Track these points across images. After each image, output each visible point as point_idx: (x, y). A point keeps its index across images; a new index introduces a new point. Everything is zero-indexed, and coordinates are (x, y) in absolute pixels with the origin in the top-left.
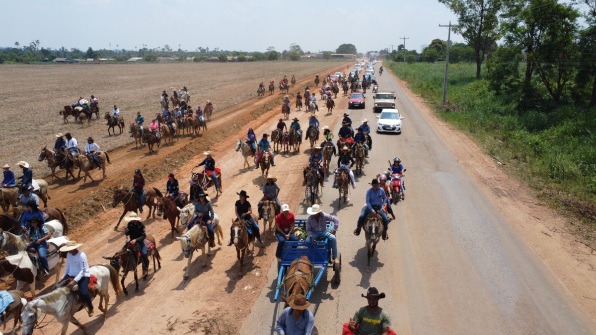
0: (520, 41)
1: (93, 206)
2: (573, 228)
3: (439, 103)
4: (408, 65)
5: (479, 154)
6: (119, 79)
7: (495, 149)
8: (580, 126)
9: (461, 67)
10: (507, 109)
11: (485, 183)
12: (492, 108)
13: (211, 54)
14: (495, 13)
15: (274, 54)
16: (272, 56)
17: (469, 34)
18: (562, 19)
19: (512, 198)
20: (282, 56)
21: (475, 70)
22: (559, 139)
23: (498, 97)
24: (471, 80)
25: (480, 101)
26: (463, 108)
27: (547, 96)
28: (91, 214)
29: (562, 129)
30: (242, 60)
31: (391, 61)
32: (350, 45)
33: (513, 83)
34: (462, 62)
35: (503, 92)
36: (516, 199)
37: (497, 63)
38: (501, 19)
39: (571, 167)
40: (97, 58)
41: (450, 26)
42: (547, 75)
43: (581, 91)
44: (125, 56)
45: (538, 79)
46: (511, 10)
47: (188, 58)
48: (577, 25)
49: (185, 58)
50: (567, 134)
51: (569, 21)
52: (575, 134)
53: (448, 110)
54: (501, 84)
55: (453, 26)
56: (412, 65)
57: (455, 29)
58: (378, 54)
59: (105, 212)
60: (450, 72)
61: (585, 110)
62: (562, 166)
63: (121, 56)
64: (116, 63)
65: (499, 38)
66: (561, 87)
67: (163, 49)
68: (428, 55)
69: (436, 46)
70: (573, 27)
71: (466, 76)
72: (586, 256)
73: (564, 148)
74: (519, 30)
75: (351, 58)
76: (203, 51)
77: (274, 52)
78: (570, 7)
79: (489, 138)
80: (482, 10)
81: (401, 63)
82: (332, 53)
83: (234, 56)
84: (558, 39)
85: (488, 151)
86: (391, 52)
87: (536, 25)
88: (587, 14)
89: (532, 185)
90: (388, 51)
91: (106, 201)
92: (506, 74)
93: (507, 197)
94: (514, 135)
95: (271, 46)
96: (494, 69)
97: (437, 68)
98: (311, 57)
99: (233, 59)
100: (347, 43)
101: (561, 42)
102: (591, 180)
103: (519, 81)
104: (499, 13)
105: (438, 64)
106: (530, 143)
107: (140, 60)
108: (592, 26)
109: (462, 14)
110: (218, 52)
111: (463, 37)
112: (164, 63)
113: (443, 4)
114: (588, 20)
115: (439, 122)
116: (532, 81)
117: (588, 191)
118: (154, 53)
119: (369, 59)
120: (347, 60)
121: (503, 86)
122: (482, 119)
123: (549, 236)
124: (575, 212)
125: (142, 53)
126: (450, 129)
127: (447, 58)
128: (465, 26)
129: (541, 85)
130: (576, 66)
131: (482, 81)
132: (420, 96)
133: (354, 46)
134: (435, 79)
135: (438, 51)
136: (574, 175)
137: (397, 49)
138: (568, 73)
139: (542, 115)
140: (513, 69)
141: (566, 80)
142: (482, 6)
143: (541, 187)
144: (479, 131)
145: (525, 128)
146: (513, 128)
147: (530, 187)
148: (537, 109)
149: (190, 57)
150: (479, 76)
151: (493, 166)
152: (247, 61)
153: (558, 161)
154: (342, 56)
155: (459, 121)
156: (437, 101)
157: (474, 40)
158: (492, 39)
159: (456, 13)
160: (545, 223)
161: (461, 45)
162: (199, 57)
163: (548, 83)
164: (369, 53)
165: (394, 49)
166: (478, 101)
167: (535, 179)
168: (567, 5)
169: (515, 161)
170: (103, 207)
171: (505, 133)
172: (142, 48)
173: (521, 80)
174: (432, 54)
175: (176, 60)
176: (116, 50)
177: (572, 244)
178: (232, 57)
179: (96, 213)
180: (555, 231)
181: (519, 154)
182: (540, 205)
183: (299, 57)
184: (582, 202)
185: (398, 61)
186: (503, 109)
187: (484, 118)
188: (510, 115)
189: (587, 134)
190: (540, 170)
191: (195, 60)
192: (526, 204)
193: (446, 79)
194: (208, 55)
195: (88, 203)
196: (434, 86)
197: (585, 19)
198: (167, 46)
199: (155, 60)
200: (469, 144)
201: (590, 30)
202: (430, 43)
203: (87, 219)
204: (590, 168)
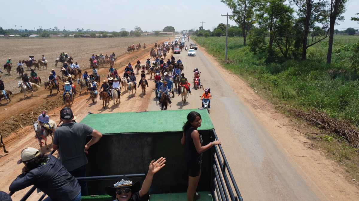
0: (265, 25)
1: (14, 125)
2: (292, 123)
3: (223, 59)
4: (205, 38)
5: (246, 87)
6: (24, 48)
7: (254, 84)
8: (296, 70)
9: (235, 39)
10: (260, 62)
11: (248, 102)
12: (252, 62)
13: (85, 33)
14: (252, 9)
15: (125, 33)
16: (124, 34)
17: (238, 20)
18: (286, 13)
19: (262, 109)
20: (130, 34)
21: (243, 41)
22: (286, 77)
23: (255, 55)
24: (241, 46)
25: (246, 58)
26: (236, 62)
27: (280, 55)
28: (13, 130)
29: (288, 72)
30: (105, 36)
31: (195, 36)
32: (171, 27)
33: (263, 48)
34: (236, 37)
35: (258, 52)
36: (264, 110)
37: (254, 36)
38: (255, 12)
39: (292, 92)
40: (7, 34)
41: (228, 15)
42: (280, 43)
43: (297, 52)
44: (27, 33)
45: (275, 45)
46: (260, 7)
47: (71, 35)
48: (293, 16)
49: (69, 35)
50: (290, 75)
51: (289, 14)
52: (294, 75)
53: (228, 63)
54: (256, 48)
55: (230, 16)
56: (207, 38)
57: (231, 17)
58: (188, 32)
59: (22, 128)
60: (229, 42)
61: (299, 62)
62: (288, 92)
63: (25, 33)
64: (21, 38)
65: (255, 23)
66: (287, 50)
67: (53, 30)
68: (217, 32)
69: (221, 28)
70: (291, 17)
71: (238, 44)
72: (297, 137)
73: (289, 82)
74: (265, 19)
75: (172, 35)
76: (80, 31)
77: (125, 32)
78: (289, 7)
79: (251, 78)
80: (245, 7)
81: (201, 37)
82: (160, 32)
83: (100, 34)
84: (285, 24)
85: (250, 85)
86: (195, 31)
87: (273, 16)
88: (297, 11)
89: (273, 102)
90: (194, 30)
91: (22, 121)
92: (259, 43)
93: (260, 109)
94: (263, 76)
95: (123, 28)
96: (252, 40)
97: (222, 40)
98: (147, 34)
99: (99, 36)
100: (169, 26)
101: (286, 25)
102: (301, 98)
103: (266, 46)
104: (254, 9)
105: (223, 38)
106: (272, 80)
107: (38, 36)
108: (300, 17)
109: (234, 9)
110: (90, 31)
111: (235, 22)
112: (54, 38)
113: (223, 3)
114: (298, 14)
115: (223, 70)
116: (273, 46)
117: (300, 104)
118: (47, 32)
119: (183, 35)
120: (169, 36)
121: (257, 49)
122: (247, 68)
123: (281, 127)
124: (293, 115)
125: (39, 32)
126: (230, 74)
127: (227, 34)
128: (236, 16)
129: (277, 49)
130: (294, 38)
131: (246, 47)
132: (212, 55)
133: (173, 28)
134: (221, 46)
135: (222, 30)
136: (294, 96)
137: (198, 29)
138: (290, 42)
139: (278, 65)
140: (262, 40)
141: (289, 46)
142: (245, 5)
143: (277, 103)
144: (245, 75)
145: (269, 72)
146: (263, 72)
147: (271, 104)
148: (276, 62)
149: (72, 34)
150: (245, 44)
151: (253, 93)
152: (108, 37)
153: (286, 89)
154: (166, 34)
155: (234, 69)
156: (222, 58)
157: (241, 24)
158: (251, 23)
159: (231, 8)
160: (279, 121)
161: (235, 27)
162: (78, 34)
163: (281, 48)
164: (182, 32)
165: (197, 29)
166: (245, 58)
167: (274, 99)
168: (288, 6)
169: (264, 90)
170: (21, 125)
171: (259, 75)
172: (39, 28)
173: (267, 46)
174: (219, 32)
175: (63, 36)
176: (21, 30)
177: (291, 131)
178: (99, 35)
179: (16, 129)
180: (284, 125)
181: (266, 86)
182: (276, 112)
183: (140, 34)
184: (297, 110)
185: (199, 36)
186: (258, 62)
187: (248, 67)
188: (261, 65)
189: (299, 74)
190: (277, 95)
191: (75, 37)
192: (270, 112)
193: (226, 46)
194: (83, 33)
195: (10, 123)
196: (220, 50)
197: (297, 14)
198: (56, 28)
199: (48, 36)
200: (240, 81)
201: (300, 19)
202: (218, 26)
203: (10, 133)
204: (302, 93)
